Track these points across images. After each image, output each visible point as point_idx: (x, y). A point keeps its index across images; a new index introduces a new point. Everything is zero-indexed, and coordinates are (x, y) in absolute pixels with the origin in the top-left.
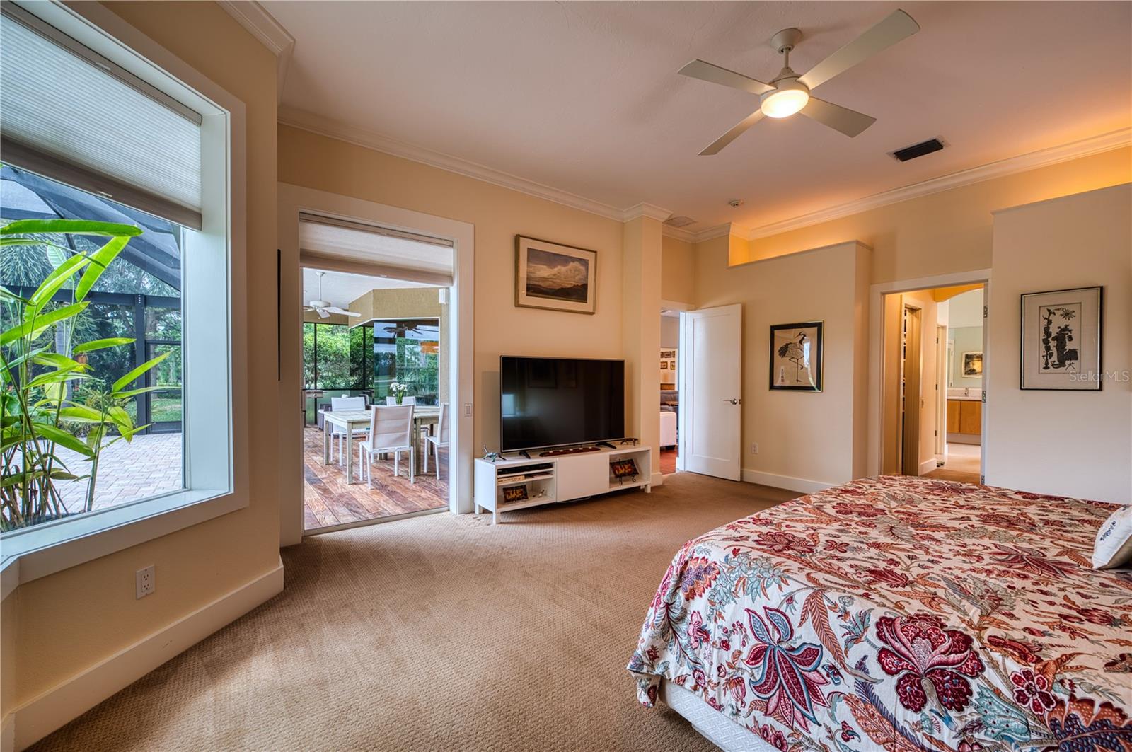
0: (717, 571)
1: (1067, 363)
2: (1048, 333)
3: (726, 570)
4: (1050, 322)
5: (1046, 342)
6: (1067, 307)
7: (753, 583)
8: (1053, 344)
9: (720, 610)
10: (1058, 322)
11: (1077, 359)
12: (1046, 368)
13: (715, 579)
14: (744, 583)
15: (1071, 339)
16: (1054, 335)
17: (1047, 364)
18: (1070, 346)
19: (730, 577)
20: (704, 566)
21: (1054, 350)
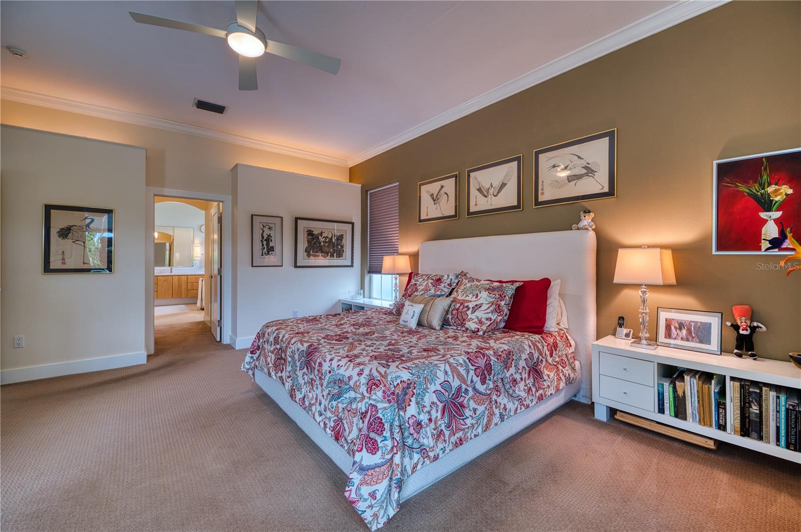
0: (413, 383)
1: (270, 253)
2: (263, 237)
3: (416, 379)
4: (263, 231)
5: (262, 241)
6: (270, 225)
7: (431, 376)
8: (265, 243)
9: (423, 403)
10: (267, 232)
11: (273, 251)
12: (262, 255)
13: (415, 388)
14: (428, 380)
15: (271, 241)
16: (265, 238)
17: (262, 253)
18: (271, 244)
19: (420, 381)
20: (405, 385)
21: (265, 246)
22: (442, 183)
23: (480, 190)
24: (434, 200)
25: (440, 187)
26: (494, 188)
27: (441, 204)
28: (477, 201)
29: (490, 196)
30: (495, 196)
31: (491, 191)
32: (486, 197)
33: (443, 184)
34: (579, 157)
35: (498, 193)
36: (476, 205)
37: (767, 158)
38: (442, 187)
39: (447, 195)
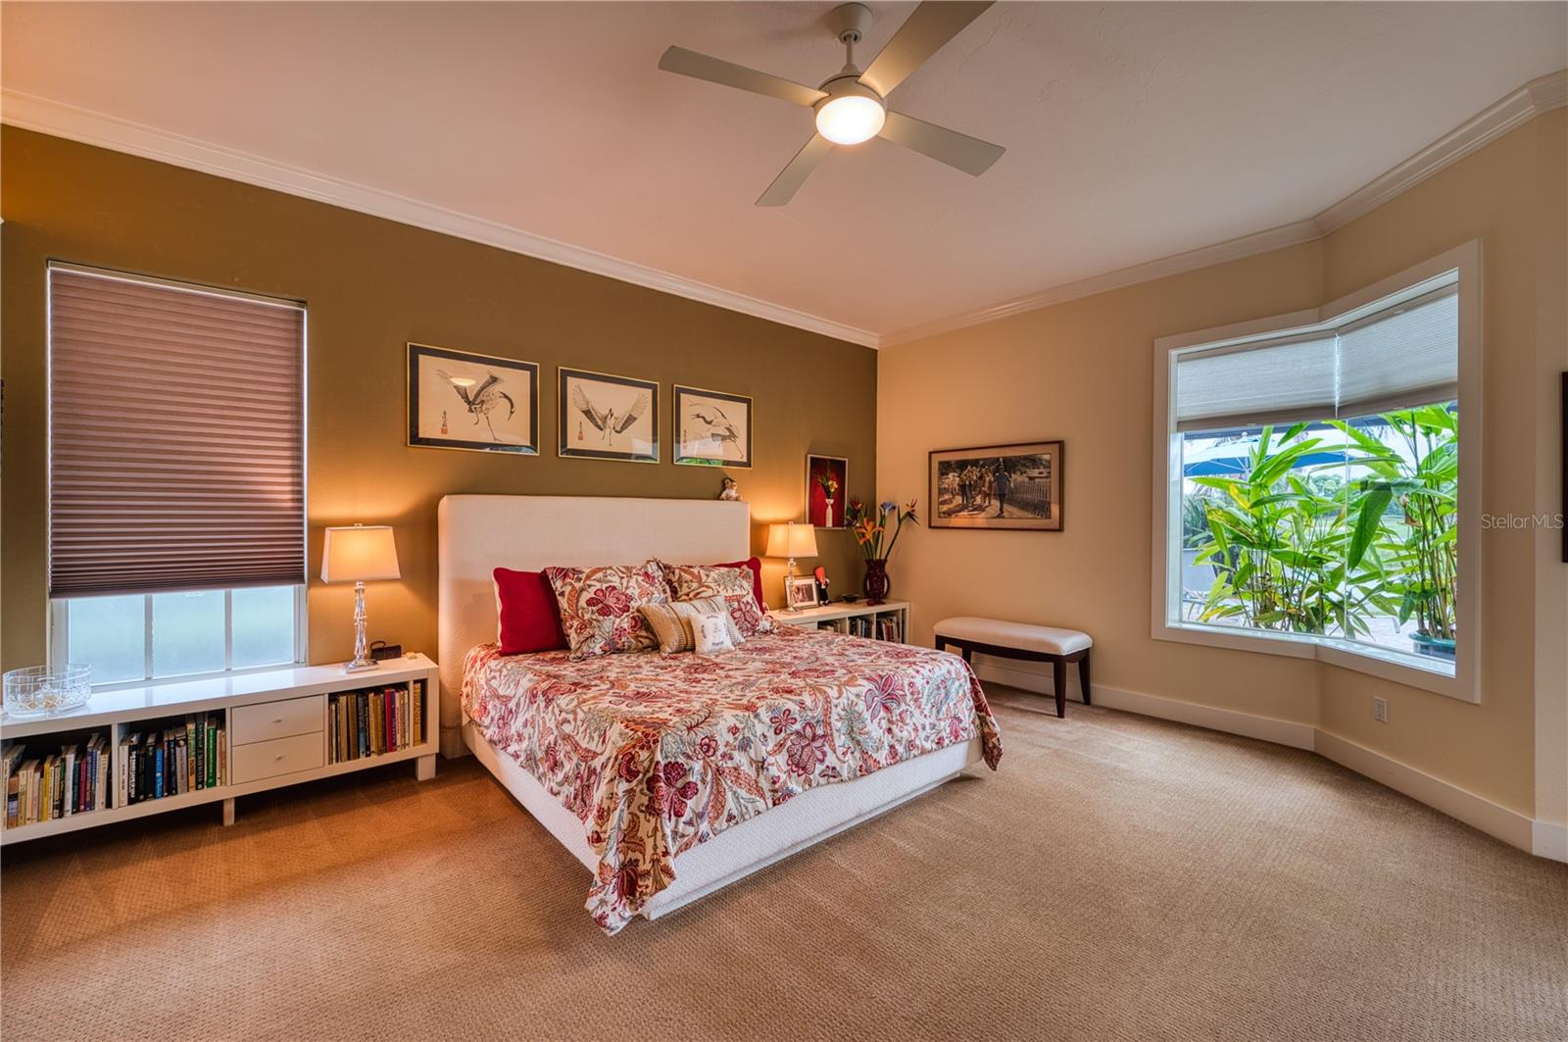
22: (496, 371)
23: (588, 413)
24: (469, 403)
25: (487, 377)
26: (616, 418)
27: (491, 414)
28: (583, 432)
29: (608, 430)
30: (617, 432)
31: (611, 422)
32: (601, 429)
33: (495, 374)
34: (723, 415)
35: (623, 428)
36: (580, 438)
37: (831, 460)
38: (494, 380)
39: (510, 400)
